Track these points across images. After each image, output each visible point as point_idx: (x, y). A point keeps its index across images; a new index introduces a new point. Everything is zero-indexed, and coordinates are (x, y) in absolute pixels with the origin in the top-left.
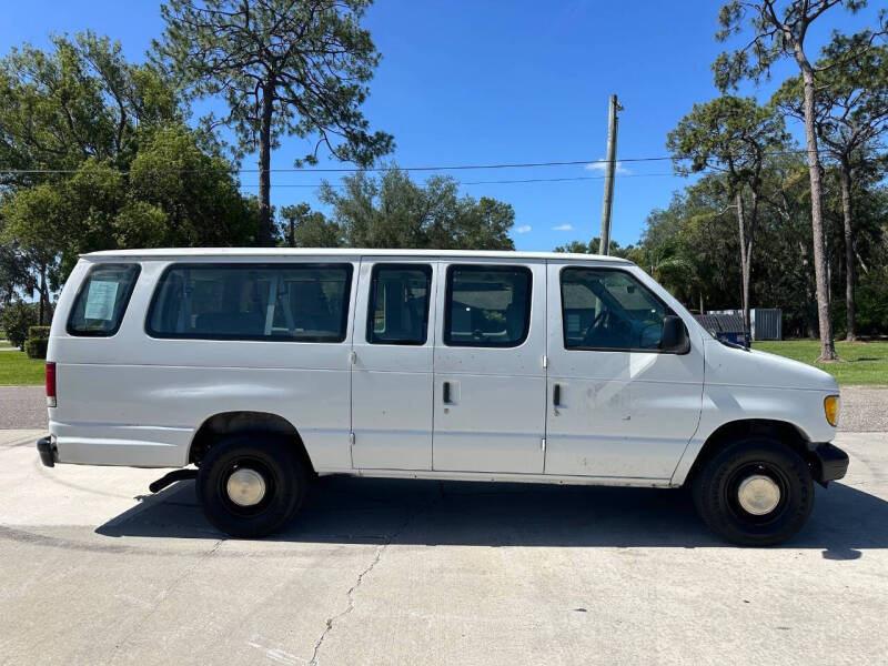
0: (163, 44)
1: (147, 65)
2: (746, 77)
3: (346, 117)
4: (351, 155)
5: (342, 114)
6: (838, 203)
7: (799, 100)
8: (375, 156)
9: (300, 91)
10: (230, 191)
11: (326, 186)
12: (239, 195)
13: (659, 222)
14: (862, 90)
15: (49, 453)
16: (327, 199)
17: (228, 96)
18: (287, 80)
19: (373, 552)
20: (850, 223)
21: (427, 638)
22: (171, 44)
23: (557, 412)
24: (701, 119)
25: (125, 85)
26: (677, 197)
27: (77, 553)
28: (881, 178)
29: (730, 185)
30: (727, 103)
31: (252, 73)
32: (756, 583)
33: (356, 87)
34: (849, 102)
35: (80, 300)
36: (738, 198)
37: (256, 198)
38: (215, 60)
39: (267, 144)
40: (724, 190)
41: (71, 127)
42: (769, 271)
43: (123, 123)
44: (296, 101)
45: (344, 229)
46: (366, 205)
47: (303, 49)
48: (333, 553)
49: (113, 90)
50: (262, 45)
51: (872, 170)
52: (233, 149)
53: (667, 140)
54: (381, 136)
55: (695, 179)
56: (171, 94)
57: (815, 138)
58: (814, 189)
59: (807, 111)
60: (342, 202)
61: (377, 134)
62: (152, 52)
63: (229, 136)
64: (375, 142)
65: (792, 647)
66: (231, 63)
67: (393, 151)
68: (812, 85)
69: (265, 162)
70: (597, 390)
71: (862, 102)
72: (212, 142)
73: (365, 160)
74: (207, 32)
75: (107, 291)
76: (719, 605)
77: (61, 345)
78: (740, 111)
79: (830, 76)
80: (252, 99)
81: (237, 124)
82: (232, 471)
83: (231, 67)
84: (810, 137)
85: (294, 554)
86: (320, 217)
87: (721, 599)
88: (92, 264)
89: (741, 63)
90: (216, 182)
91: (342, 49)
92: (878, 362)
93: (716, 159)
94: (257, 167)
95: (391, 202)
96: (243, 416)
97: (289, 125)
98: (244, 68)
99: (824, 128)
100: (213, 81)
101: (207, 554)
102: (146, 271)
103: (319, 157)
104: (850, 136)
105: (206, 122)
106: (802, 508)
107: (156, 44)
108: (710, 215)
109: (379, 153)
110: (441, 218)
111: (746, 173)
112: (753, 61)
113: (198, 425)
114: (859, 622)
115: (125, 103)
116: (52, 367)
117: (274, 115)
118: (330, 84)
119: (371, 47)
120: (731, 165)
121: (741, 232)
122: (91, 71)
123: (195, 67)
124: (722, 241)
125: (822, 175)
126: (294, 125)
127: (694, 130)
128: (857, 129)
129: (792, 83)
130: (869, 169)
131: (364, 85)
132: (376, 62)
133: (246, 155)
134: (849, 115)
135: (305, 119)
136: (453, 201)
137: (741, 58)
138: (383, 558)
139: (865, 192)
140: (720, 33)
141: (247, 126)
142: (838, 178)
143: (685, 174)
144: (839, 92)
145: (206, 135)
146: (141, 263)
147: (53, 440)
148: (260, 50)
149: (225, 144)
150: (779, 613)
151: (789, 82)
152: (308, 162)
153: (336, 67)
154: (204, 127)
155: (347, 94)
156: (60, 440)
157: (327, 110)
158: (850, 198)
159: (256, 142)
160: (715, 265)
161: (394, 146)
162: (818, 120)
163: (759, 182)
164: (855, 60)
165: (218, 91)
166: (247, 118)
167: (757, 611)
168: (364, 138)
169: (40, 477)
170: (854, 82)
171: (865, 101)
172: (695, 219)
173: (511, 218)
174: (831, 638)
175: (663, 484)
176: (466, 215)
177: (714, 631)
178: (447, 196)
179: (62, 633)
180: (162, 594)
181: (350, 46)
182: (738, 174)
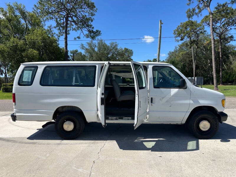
0: (37, 6)
1: (33, 11)
2: (195, 15)
3: (88, 26)
4: (89, 36)
5: (87, 25)
6: (218, 49)
7: (208, 21)
8: (96, 37)
9: (75, 19)
10: (56, 46)
11: (82, 45)
12: (59, 47)
13: (171, 54)
14: (225, 19)
15: (14, 118)
16: (82, 48)
17: (55, 20)
18: (71, 16)
19: (104, 143)
20: (221, 54)
21: (121, 165)
22: (40, 6)
23: (152, 105)
24: (183, 26)
25: (27, 17)
26: (176, 48)
27: (23, 144)
28: (229, 42)
29: (190, 44)
30: (190, 22)
31: (62, 14)
32: (205, 148)
33: (90, 18)
34: (221, 22)
35: (21, 76)
36: (192, 47)
37: (63, 48)
38: (52, 10)
39: (67, 33)
40: (188, 45)
41: (12, 29)
42: (200, 67)
43: (27, 28)
44: (74, 21)
45: (87, 57)
46: (93, 50)
47: (76, 7)
48: (93, 143)
49: (24, 18)
50: (64, 6)
51: (227, 40)
52: (57, 35)
53: (174, 32)
54: (97, 31)
55: (181, 43)
56: (40, 20)
57: (213, 31)
58: (213, 45)
59: (211, 24)
60: (87, 49)
61: (96, 30)
62: (34, 8)
63: (56, 31)
64: (96, 33)
65: (216, 165)
66: (56, 11)
67: (101, 35)
68: (212, 17)
69: (66, 38)
70: (162, 99)
71: (225, 22)
72: (51, 33)
73: (93, 38)
74: (49, 2)
75: (29, 73)
76: (196, 154)
77: (16, 88)
78: (193, 24)
79: (217, 15)
80: (62, 21)
81: (58, 28)
82: (64, 122)
83: (56, 12)
84: (211, 31)
85: (82, 143)
86: (81, 53)
87: (196, 153)
88: (24, 66)
89: (194, 11)
90: (52, 44)
91: (87, 7)
92: (229, 90)
93: (187, 37)
94: (64, 40)
95: (100, 49)
96: (66, 107)
97: (72, 28)
98: (60, 13)
99: (215, 29)
100: (51, 16)
101: (58, 144)
102: (40, 68)
103: (81, 37)
104: (221, 31)
105: (50, 27)
106: (216, 129)
107: (35, 6)
108: (185, 52)
109: (97, 35)
110: (114, 53)
111: (194, 41)
112: (197, 11)
113: (55, 110)
114: (233, 158)
115: (27, 22)
116: (14, 94)
117: (68, 25)
118: (83, 17)
119: (94, 7)
120: (190, 39)
121: (193, 57)
122: (17, 13)
123: (46, 12)
124: (188, 59)
125: (215, 41)
126: (74, 28)
127: (181, 29)
128: (223, 29)
129: (207, 17)
130: (226, 40)
131: (93, 17)
132: (96, 11)
133: (61, 36)
134: (221, 25)
135: (77, 26)
136: (117, 49)
137: (194, 10)
138: (106, 144)
139: (225, 46)
140: (188, 4)
141: (61, 28)
142: (218, 42)
143: (178, 41)
144: (219, 19)
145: (50, 31)
146: (38, 66)
147: (15, 114)
148: (64, 8)
149: (55, 33)
150: (212, 156)
151: (206, 16)
152: (78, 38)
153: (85, 12)
154: (49, 29)
155: (88, 20)
156: (17, 114)
157: (83, 24)
158: (221, 48)
159: (63, 33)
160: (186, 66)
161: (101, 33)
162: (213, 27)
163: (198, 43)
164: (223, 10)
165: (53, 19)
166: (61, 26)
167: (206, 156)
168: (93, 32)
169: (10, 124)
170: (223, 16)
171: (226, 21)
172: (181, 53)
173: (132, 53)
174: (226, 162)
175: (179, 123)
176: (120, 53)
177: (196, 161)
178: (115, 47)
179: (22, 166)
180: (48, 155)
181: (89, 7)
182: (192, 41)
